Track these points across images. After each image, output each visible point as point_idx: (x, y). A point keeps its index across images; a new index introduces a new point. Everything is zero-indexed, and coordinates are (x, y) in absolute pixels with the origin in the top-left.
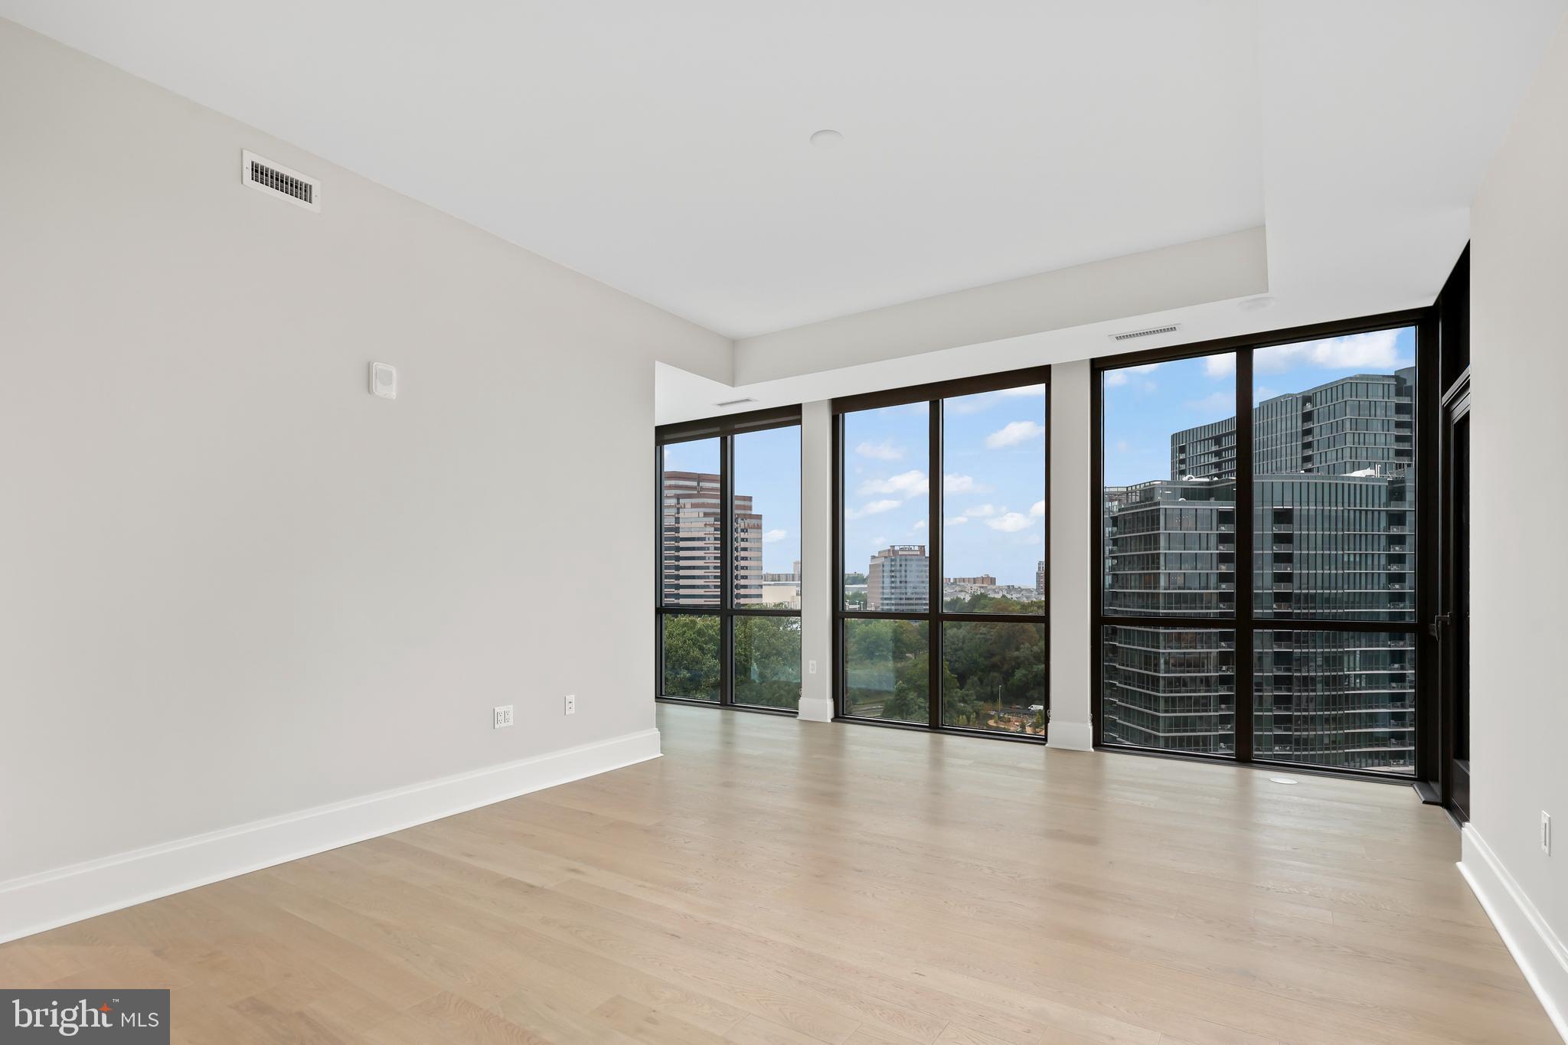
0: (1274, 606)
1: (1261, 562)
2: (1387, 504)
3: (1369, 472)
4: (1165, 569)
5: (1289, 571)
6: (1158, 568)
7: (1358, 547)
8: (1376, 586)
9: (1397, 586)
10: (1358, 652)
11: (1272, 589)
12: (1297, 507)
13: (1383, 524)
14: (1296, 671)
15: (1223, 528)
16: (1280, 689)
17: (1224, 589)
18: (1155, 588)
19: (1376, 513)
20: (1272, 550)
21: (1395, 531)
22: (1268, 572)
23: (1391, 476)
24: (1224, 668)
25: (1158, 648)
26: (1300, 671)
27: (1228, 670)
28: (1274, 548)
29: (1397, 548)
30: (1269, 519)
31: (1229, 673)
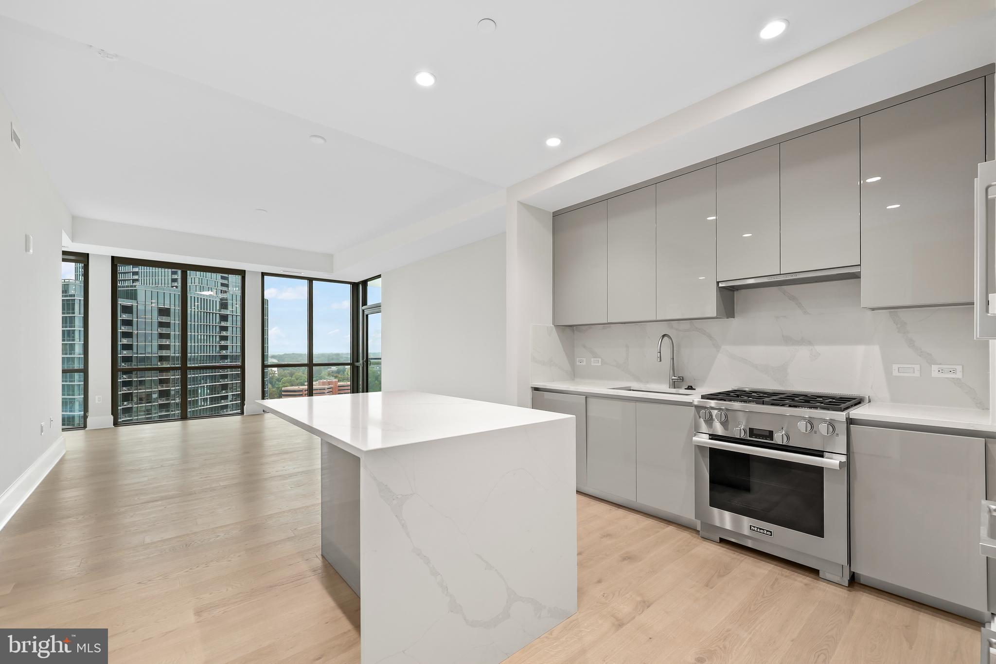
0: (159, 364)
1: (150, 338)
2: (220, 310)
3: (210, 293)
4: (80, 341)
5: (168, 343)
6: (74, 340)
7: (205, 331)
8: (214, 352)
9: (224, 352)
10: (205, 387)
11: (158, 354)
12: (172, 307)
13: (218, 320)
14: (172, 400)
15: (124, 316)
16: (161, 412)
17: (125, 354)
18: (71, 354)
19: (214, 314)
20: (158, 331)
21: (223, 324)
22: (155, 344)
23: (221, 296)
24: (125, 403)
25: (73, 395)
26: (174, 400)
27: (128, 404)
28: (159, 330)
29: (224, 333)
30: (155, 313)
31: (129, 406)
